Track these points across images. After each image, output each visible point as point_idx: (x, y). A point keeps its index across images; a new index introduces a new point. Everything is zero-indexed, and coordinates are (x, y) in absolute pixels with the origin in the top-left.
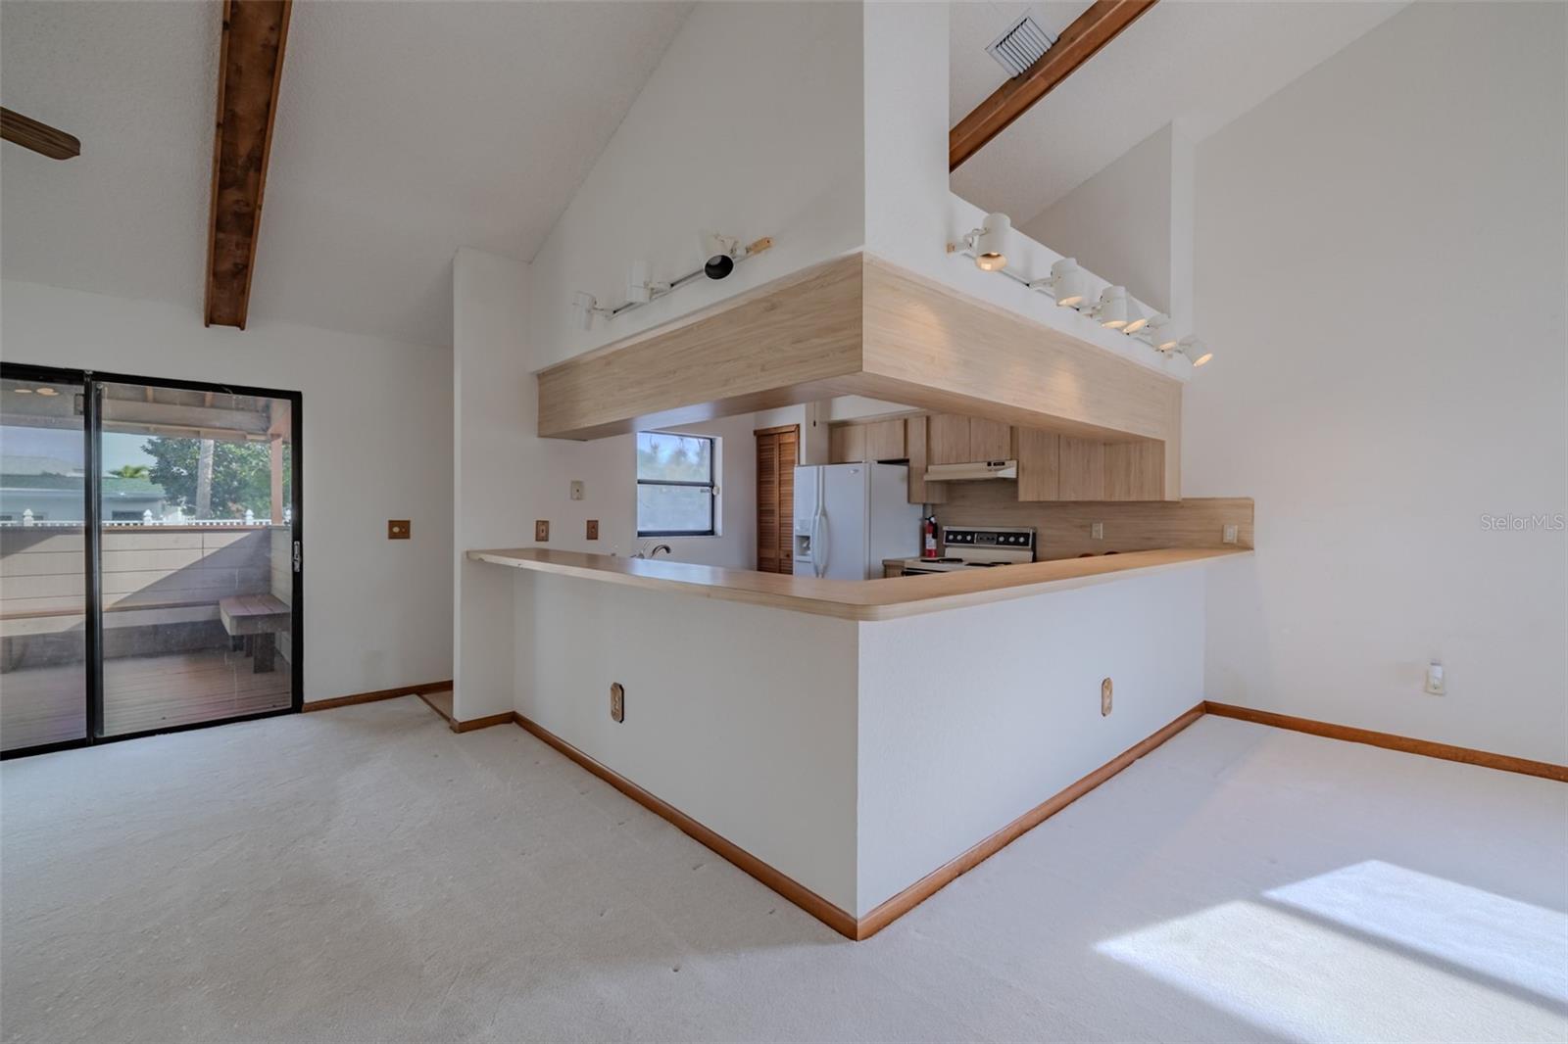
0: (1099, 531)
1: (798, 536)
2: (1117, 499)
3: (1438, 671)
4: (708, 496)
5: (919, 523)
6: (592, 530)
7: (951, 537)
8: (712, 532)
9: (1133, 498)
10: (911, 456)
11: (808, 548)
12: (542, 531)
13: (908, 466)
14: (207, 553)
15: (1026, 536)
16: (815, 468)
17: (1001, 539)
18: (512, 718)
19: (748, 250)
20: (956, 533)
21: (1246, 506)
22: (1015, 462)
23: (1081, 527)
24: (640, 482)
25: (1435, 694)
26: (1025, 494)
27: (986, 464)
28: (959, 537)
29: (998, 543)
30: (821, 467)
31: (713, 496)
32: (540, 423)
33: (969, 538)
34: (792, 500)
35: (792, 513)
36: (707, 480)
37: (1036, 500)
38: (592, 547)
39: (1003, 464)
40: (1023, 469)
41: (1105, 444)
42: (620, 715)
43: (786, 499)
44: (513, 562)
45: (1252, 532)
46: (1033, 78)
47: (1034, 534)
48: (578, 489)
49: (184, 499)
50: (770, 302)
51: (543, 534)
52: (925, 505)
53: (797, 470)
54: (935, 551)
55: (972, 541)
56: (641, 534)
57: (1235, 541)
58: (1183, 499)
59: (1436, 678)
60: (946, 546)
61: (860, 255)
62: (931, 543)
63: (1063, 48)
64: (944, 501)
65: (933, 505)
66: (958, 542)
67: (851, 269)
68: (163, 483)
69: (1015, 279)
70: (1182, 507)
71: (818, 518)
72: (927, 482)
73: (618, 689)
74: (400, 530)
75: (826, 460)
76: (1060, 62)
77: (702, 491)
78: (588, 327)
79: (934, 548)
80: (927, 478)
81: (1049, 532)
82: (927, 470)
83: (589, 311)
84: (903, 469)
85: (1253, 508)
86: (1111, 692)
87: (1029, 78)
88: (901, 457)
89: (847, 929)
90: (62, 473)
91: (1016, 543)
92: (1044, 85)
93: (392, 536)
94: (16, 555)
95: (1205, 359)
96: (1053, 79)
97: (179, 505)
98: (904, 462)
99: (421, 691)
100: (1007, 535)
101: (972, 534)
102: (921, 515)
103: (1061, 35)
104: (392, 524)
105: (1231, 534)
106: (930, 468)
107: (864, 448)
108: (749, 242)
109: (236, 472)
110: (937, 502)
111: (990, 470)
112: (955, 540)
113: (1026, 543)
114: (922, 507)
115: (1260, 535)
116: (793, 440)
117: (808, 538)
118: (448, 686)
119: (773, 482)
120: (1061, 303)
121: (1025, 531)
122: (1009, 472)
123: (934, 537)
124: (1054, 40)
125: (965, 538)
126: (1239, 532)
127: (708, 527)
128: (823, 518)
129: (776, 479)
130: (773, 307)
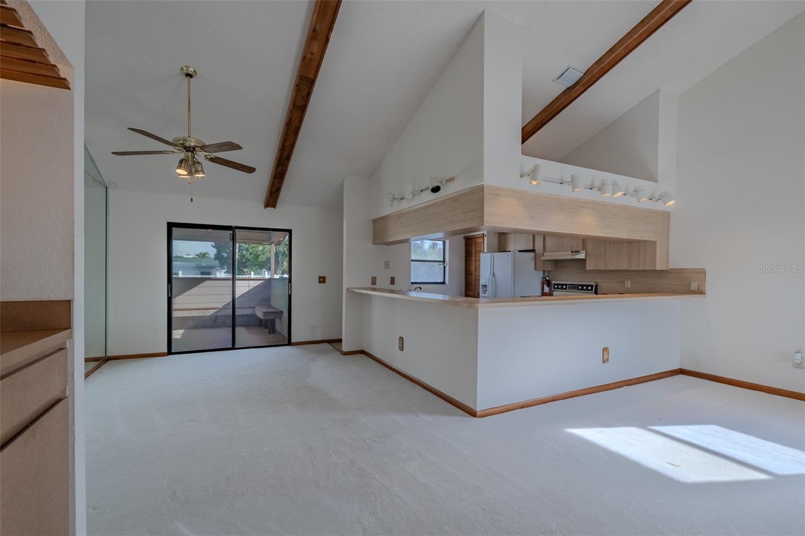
0: (628, 284)
1: (482, 285)
2: (633, 269)
3: (799, 356)
4: (442, 266)
5: (541, 280)
6: (393, 281)
7: (556, 286)
8: (444, 283)
9: (641, 268)
10: (536, 248)
11: (486, 290)
12: (374, 281)
13: (535, 252)
14: (251, 288)
15: (592, 286)
16: (490, 254)
17: (580, 288)
18: (362, 352)
19: (447, 181)
20: (558, 285)
21: (702, 272)
22: (585, 251)
23: (620, 282)
24: (412, 261)
25: (798, 368)
26: (589, 266)
27: (571, 252)
28: (560, 287)
29: (578, 289)
30: (492, 254)
31: (444, 267)
32: (374, 239)
33: (564, 287)
34: (480, 269)
35: (480, 275)
36: (442, 260)
37: (594, 269)
38: (392, 287)
39: (579, 252)
40: (588, 254)
41: (628, 243)
42: (402, 348)
43: (478, 268)
44: (365, 292)
45: (705, 285)
46: (577, 88)
47: (596, 286)
48: (387, 264)
49: (226, 267)
50: (454, 200)
51: (374, 282)
52: (544, 271)
53: (482, 255)
54: (549, 293)
55: (566, 289)
56: (412, 283)
57: (696, 290)
58: (671, 269)
59: (798, 359)
60: (554, 291)
61: (483, 185)
62: (547, 289)
63: (588, 75)
64: (553, 269)
65: (549, 271)
66: (559, 288)
67: (480, 190)
68: (219, 260)
69: (554, 182)
70: (670, 273)
71: (490, 276)
72: (544, 260)
73: (401, 339)
74: (322, 280)
75: (497, 250)
76: (588, 80)
77: (439, 264)
78: (392, 206)
79: (548, 291)
80: (543, 258)
81: (603, 284)
82: (543, 254)
83: (392, 200)
84: (532, 254)
85: (705, 274)
86: (608, 353)
87: (574, 88)
88: (532, 248)
89: (473, 414)
90: (182, 256)
91: (587, 289)
92: (582, 89)
93: (320, 282)
94: (195, 288)
95: (672, 203)
96: (586, 86)
97: (224, 269)
98: (533, 251)
99: (329, 342)
100: (583, 286)
101: (566, 285)
102: (542, 276)
103: (588, 70)
104: (320, 278)
105: (694, 286)
106: (545, 253)
107: (514, 245)
108: (447, 178)
109: (244, 255)
110: (549, 269)
111: (573, 255)
112: (558, 288)
113: (591, 290)
114: (542, 272)
115: (709, 287)
116: (481, 241)
117: (486, 286)
118: (340, 341)
119: (472, 260)
120: (575, 190)
121: (592, 284)
122: (582, 256)
123: (548, 286)
124: (585, 72)
125: (561, 287)
126: (698, 285)
127: (443, 281)
128: (493, 277)
129: (473, 258)
130: (456, 201)
